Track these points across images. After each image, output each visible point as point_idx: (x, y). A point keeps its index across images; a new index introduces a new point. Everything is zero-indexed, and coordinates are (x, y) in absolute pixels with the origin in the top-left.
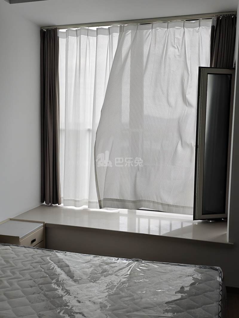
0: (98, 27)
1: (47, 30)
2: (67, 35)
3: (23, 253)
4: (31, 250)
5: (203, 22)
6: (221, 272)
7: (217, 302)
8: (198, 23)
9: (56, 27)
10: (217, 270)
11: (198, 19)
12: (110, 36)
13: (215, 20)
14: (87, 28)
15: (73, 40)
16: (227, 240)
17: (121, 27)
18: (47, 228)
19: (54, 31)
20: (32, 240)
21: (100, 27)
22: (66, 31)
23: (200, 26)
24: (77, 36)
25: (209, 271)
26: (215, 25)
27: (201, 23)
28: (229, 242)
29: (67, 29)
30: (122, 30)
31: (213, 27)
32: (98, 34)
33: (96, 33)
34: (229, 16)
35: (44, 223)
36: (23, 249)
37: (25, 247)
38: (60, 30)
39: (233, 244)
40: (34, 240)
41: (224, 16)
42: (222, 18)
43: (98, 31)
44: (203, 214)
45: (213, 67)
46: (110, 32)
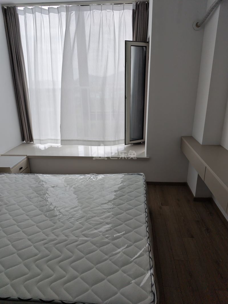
0: (49, 7)
1: (7, 7)
2: (25, 12)
3: (15, 178)
4: (20, 176)
5: (126, 6)
6: (144, 176)
7: (143, 194)
8: (123, 7)
9: (14, 5)
10: (141, 175)
11: (122, 4)
12: (59, 14)
13: (135, 4)
14: (41, 7)
15: (30, 16)
16: (145, 156)
17: (66, 7)
18: (29, 159)
19: (14, 9)
20: (20, 168)
21: (51, 7)
22: (23, 9)
23: (124, 10)
24: (33, 14)
25: (137, 176)
26: (135, 9)
27: (125, 6)
28: (147, 157)
29: (24, 8)
30: (68, 10)
31: (133, 10)
32: (50, 12)
33: (48, 11)
34: (144, 2)
35: (27, 156)
36: (14, 175)
37: (15, 174)
38: (19, 8)
39: (149, 157)
40: (21, 168)
41: (140, 2)
42: (139, 3)
43: (50, 10)
44: (130, 141)
45: (134, 41)
46: (59, 11)
